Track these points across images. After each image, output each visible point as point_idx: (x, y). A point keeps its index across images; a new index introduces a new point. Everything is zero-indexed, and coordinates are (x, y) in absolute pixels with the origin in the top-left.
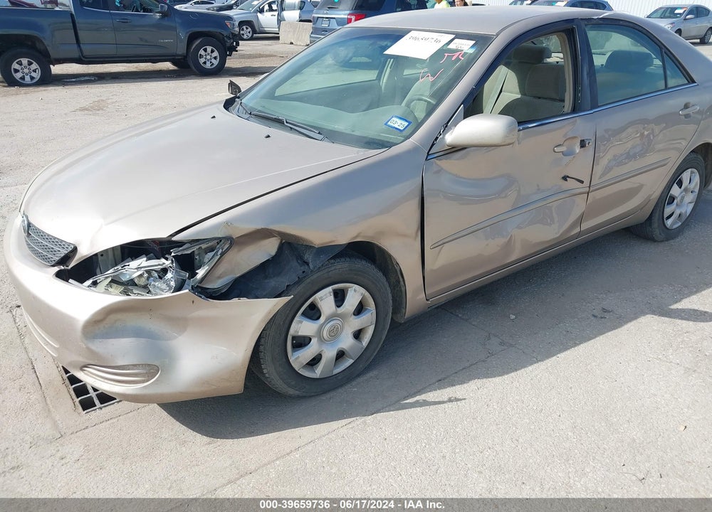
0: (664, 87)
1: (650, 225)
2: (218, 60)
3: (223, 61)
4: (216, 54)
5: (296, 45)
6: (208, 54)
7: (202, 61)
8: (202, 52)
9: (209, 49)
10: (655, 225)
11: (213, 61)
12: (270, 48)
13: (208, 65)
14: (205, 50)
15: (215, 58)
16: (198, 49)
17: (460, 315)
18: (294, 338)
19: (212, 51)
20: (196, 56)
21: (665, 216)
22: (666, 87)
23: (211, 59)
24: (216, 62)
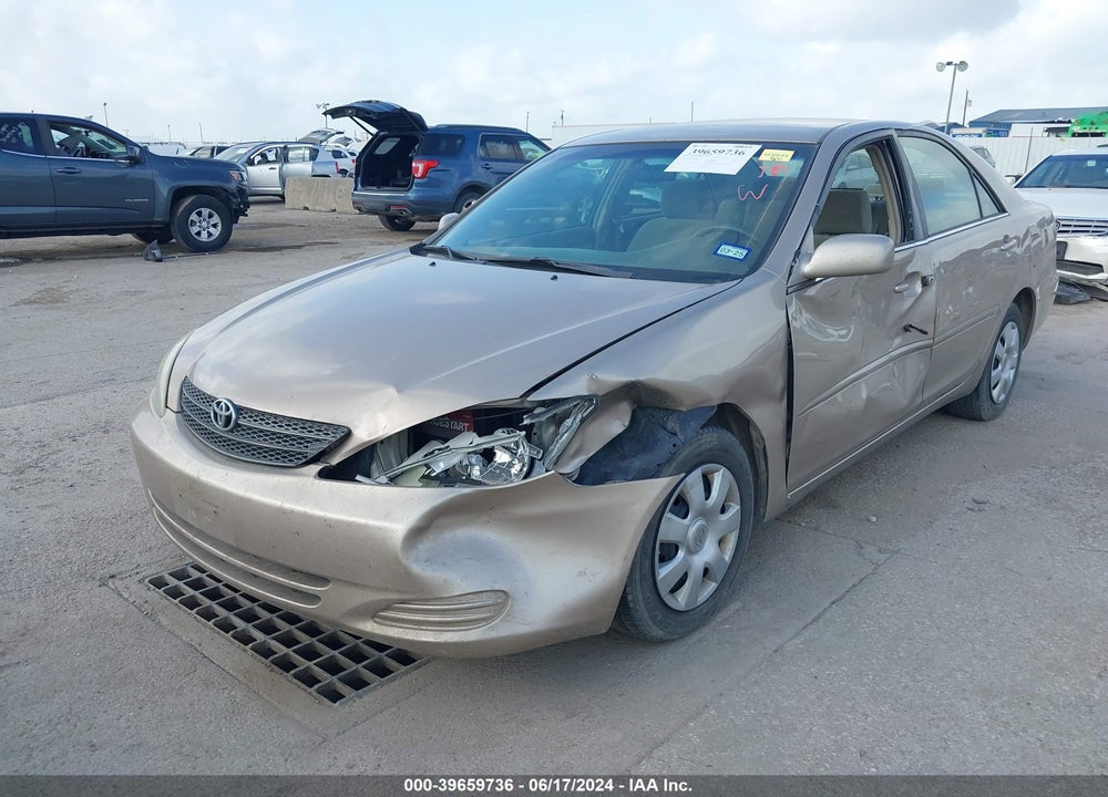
0: (979, 216)
1: (978, 398)
2: (219, 228)
3: (227, 232)
4: (216, 219)
5: (314, 210)
6: (204, 220)
7: (194, 230)
8: (194, 217)
9: (205, 211)
10: (984, 397)
11: (212, 230)
12: (272, 214)
13: (204, 236)
14: (199, 214)
15: (215, 226)
16: (189, 211)
17: (803, 524)
18: (661, 544)
19: (210, 216)
20: (185, 224)
21: (992, 386)
22: (982, 217)
23: (208, 227)
24: (216, 232)
